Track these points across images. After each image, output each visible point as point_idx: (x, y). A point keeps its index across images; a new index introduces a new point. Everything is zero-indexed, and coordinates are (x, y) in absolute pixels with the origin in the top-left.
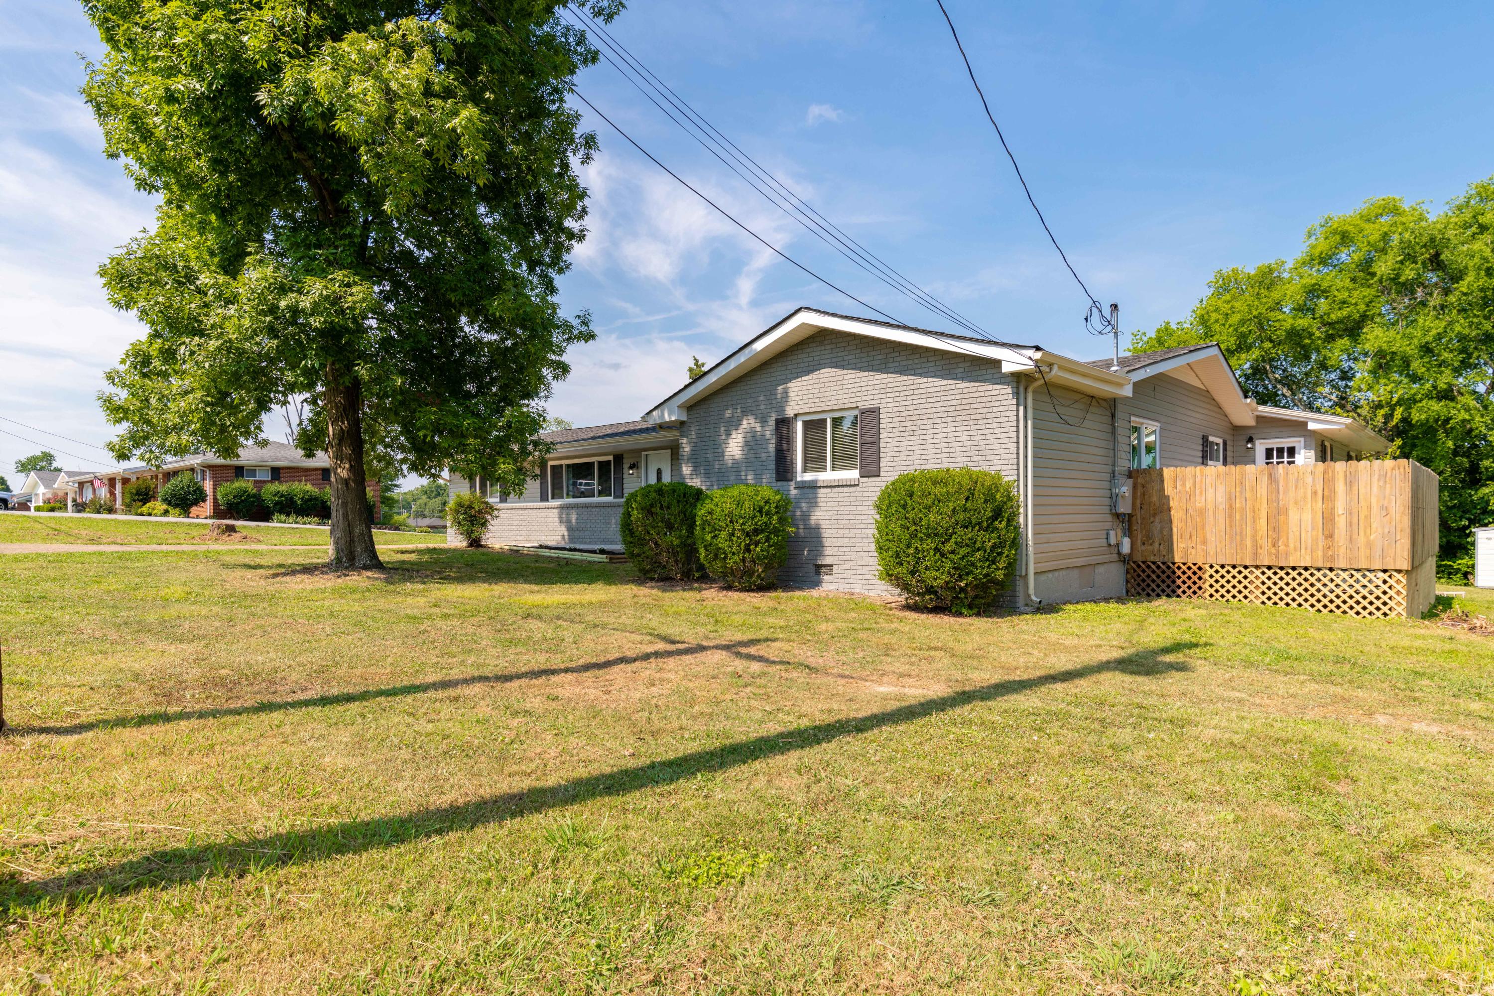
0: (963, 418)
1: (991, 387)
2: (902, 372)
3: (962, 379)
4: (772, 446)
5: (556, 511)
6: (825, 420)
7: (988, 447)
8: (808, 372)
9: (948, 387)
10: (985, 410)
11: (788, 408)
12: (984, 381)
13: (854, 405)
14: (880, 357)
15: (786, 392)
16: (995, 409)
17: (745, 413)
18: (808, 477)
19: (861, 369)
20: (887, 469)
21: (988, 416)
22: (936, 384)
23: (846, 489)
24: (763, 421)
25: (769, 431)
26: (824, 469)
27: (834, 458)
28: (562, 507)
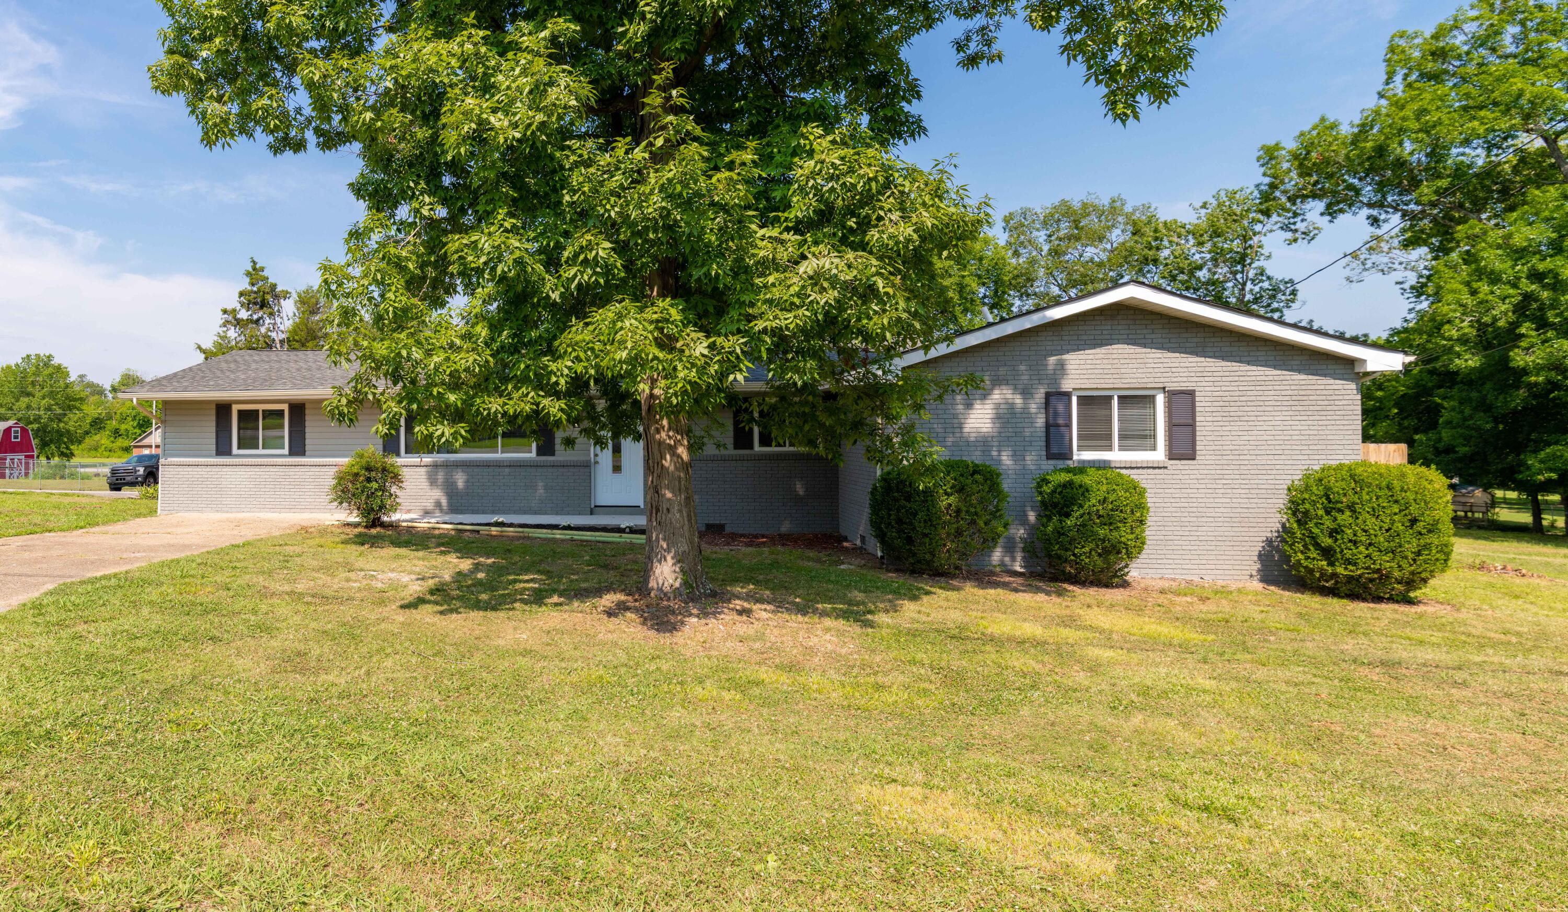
0: (1300, 408)
1: (1332, 381)
2: (1224, 358)
3: (1299, 371)
4: (1040, 421)
5: (424, 470)
6: (1110, 398)
7: (1329, 437)
8: (1094, 346)
9: (1282, 378)
10: (1326, 403)
11: (1063, 382)
12: (1325, 375)
13: (1161, 385)
14: (1195, 340)
15: (1061, 366)
16: (1337, 403)
17: (998, 382)
18: (1088, 456)
19: (1169, 350)
20: (1204, 452)
21: (1329, 408)
22: (1267, 373)
23: (1145, 471)
24: (1026, 393)
25: (1035, 405)
26: (1109, 448)
27: (1121, 437)
28: (435, 466)
